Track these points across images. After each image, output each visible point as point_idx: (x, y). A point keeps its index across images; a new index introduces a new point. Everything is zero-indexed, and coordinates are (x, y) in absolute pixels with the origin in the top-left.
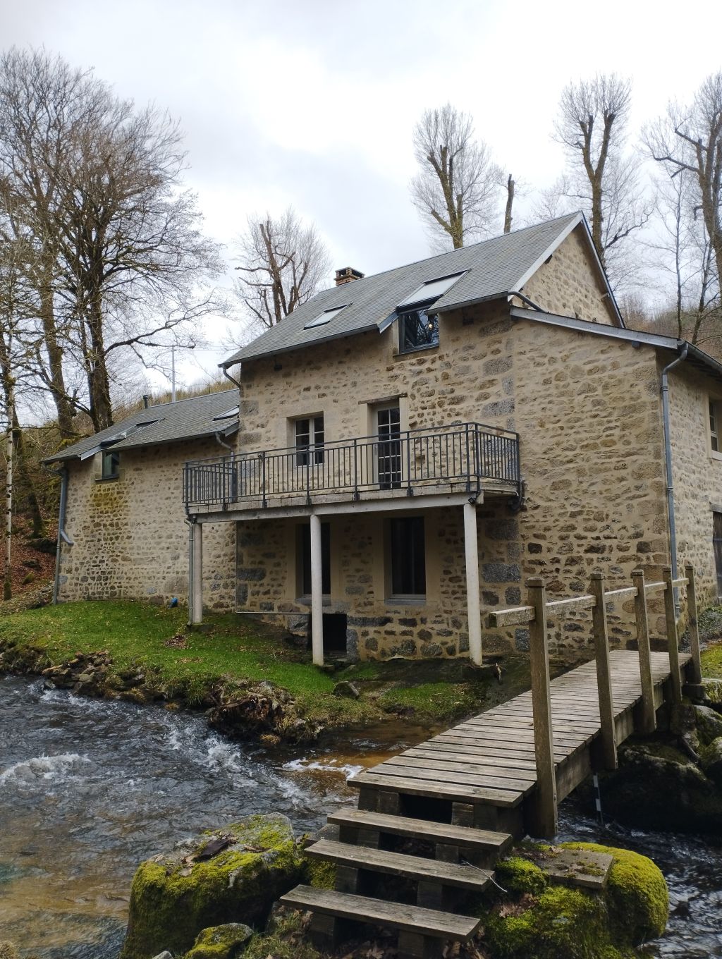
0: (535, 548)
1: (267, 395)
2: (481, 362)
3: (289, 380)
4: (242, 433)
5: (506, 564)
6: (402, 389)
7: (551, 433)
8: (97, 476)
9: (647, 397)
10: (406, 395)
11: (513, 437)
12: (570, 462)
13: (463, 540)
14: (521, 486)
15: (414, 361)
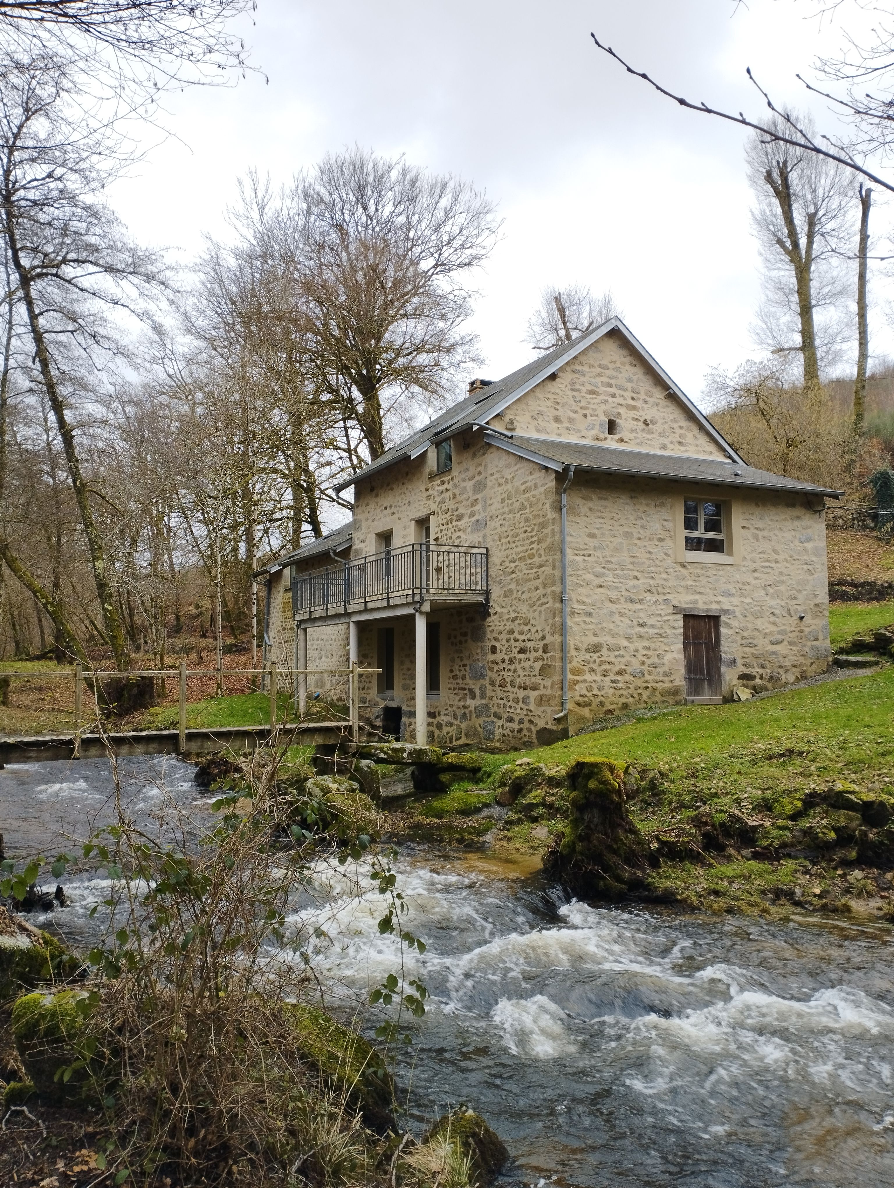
0: (494, 649)
1: (366, 515)
2: (471, 483)
3: (377, 500)
4: (353, 548)
5: (480, 664)
6: (434, 507)
7: (504, 547)
8: (285, 586)
9: (551, 515)
10: (433, 513)
11: (484, 551)
12: (513, 572)
13: (414, 641)
14: (487, 593)
15: (439, 482)
